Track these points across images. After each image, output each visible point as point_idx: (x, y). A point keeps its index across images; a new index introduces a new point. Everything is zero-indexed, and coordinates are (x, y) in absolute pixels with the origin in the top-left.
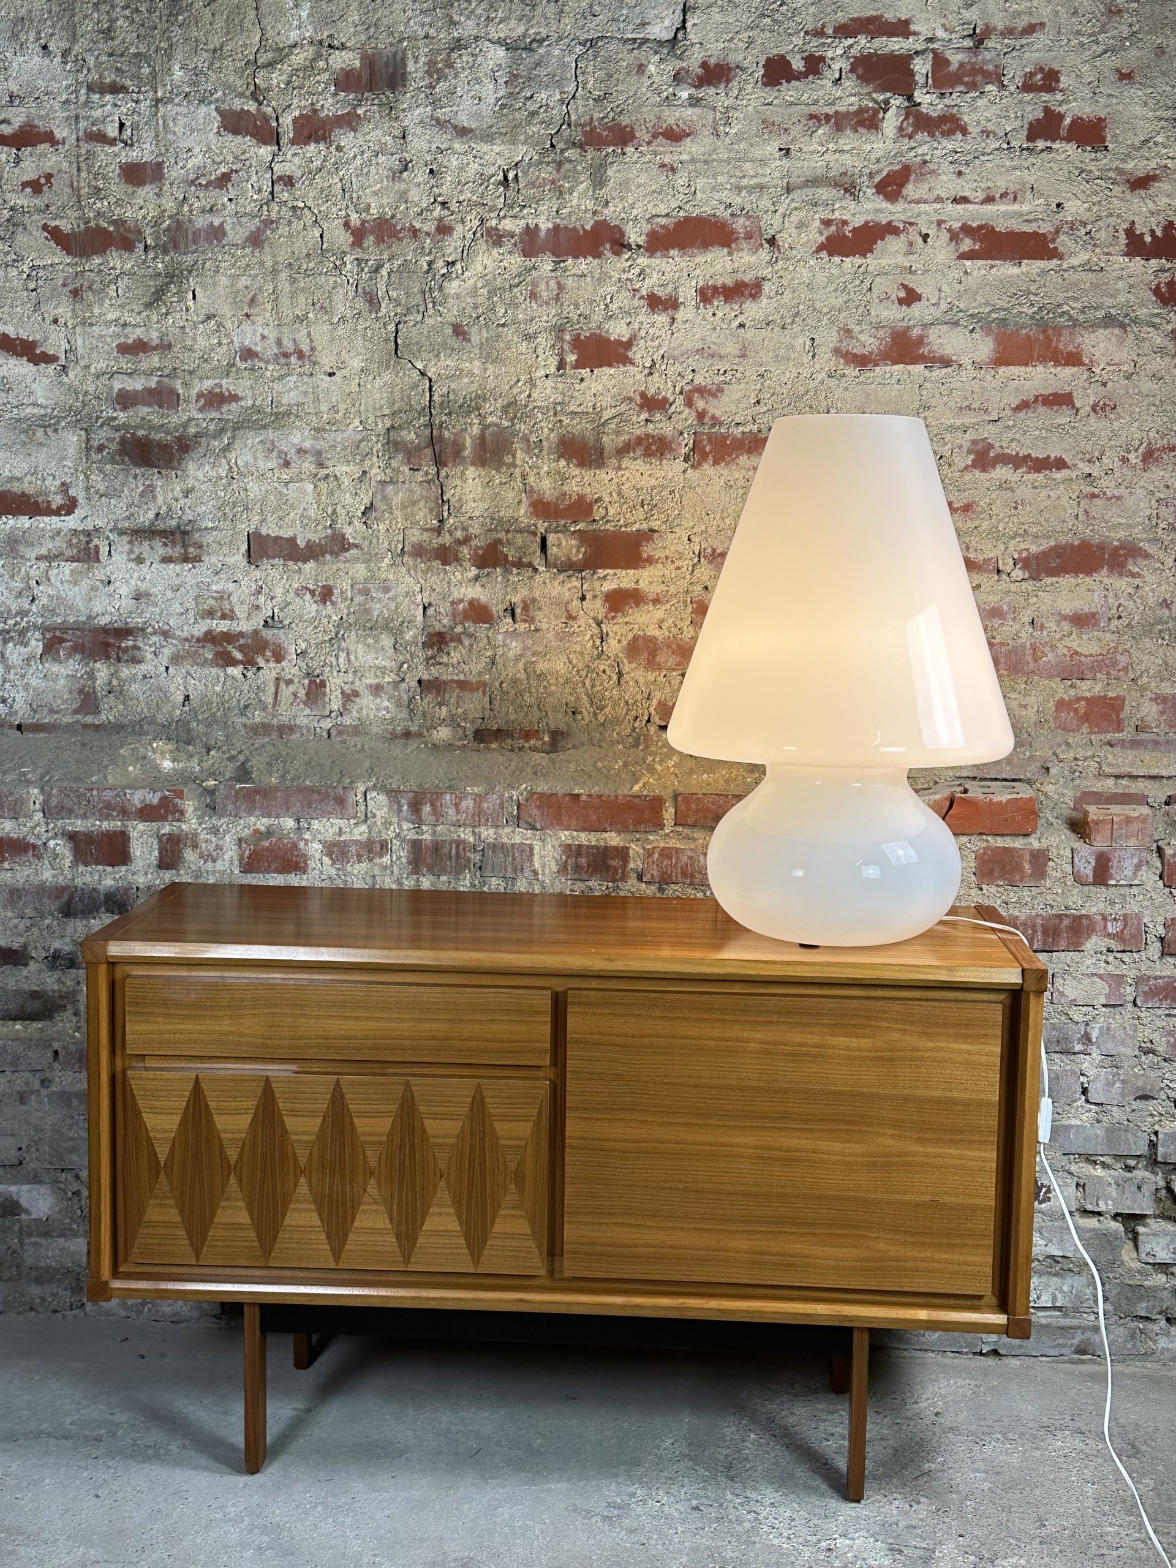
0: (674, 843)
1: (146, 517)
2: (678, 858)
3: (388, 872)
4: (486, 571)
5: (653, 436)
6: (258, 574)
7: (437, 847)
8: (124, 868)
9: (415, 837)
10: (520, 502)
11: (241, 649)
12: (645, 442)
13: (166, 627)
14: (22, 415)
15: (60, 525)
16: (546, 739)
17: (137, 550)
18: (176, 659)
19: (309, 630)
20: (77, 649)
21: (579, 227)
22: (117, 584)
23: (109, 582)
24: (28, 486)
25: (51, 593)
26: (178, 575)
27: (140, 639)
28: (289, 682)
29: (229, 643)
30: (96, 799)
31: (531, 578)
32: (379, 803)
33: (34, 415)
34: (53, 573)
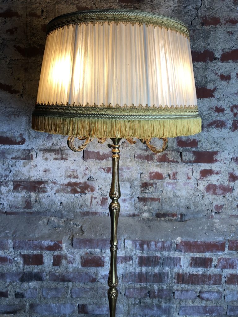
1: (49, 145)
3: (131, 266)
4: (162, 163)
5: (219, 121)
6: (86, 163)
7: (148, 258)
8: (41, 266)
9: (141, 255)
10: (174, 141)
11: (80, 188)
12: (217, 123)
13: (55, 181)
14: (7, 111)
15: (19, 148)
16: (179, 216)
17: (46, 156)
18: (58, 191)
19: (103, 182)
20: (25, 188)
21: (199, 52)
22: (39, 167)
23: (36, 166)
24: (9, 135)
25: (16, 170)
26: (59, 164)
27: (46, 185)
28: (95, 198)
29: (76, 186)
30: (31, 244)
31: (176, 166)
32: (129, 243)
33: (11, 111)
34: (17, 163)
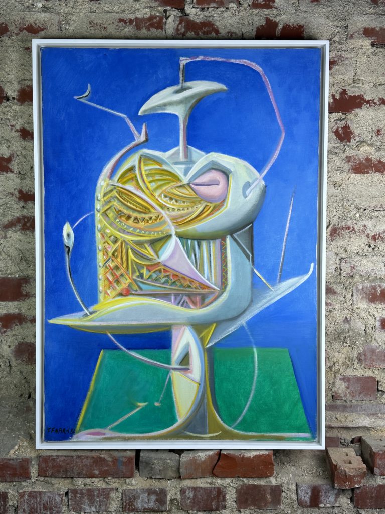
0: (38, 488)
2: (41, 498)
